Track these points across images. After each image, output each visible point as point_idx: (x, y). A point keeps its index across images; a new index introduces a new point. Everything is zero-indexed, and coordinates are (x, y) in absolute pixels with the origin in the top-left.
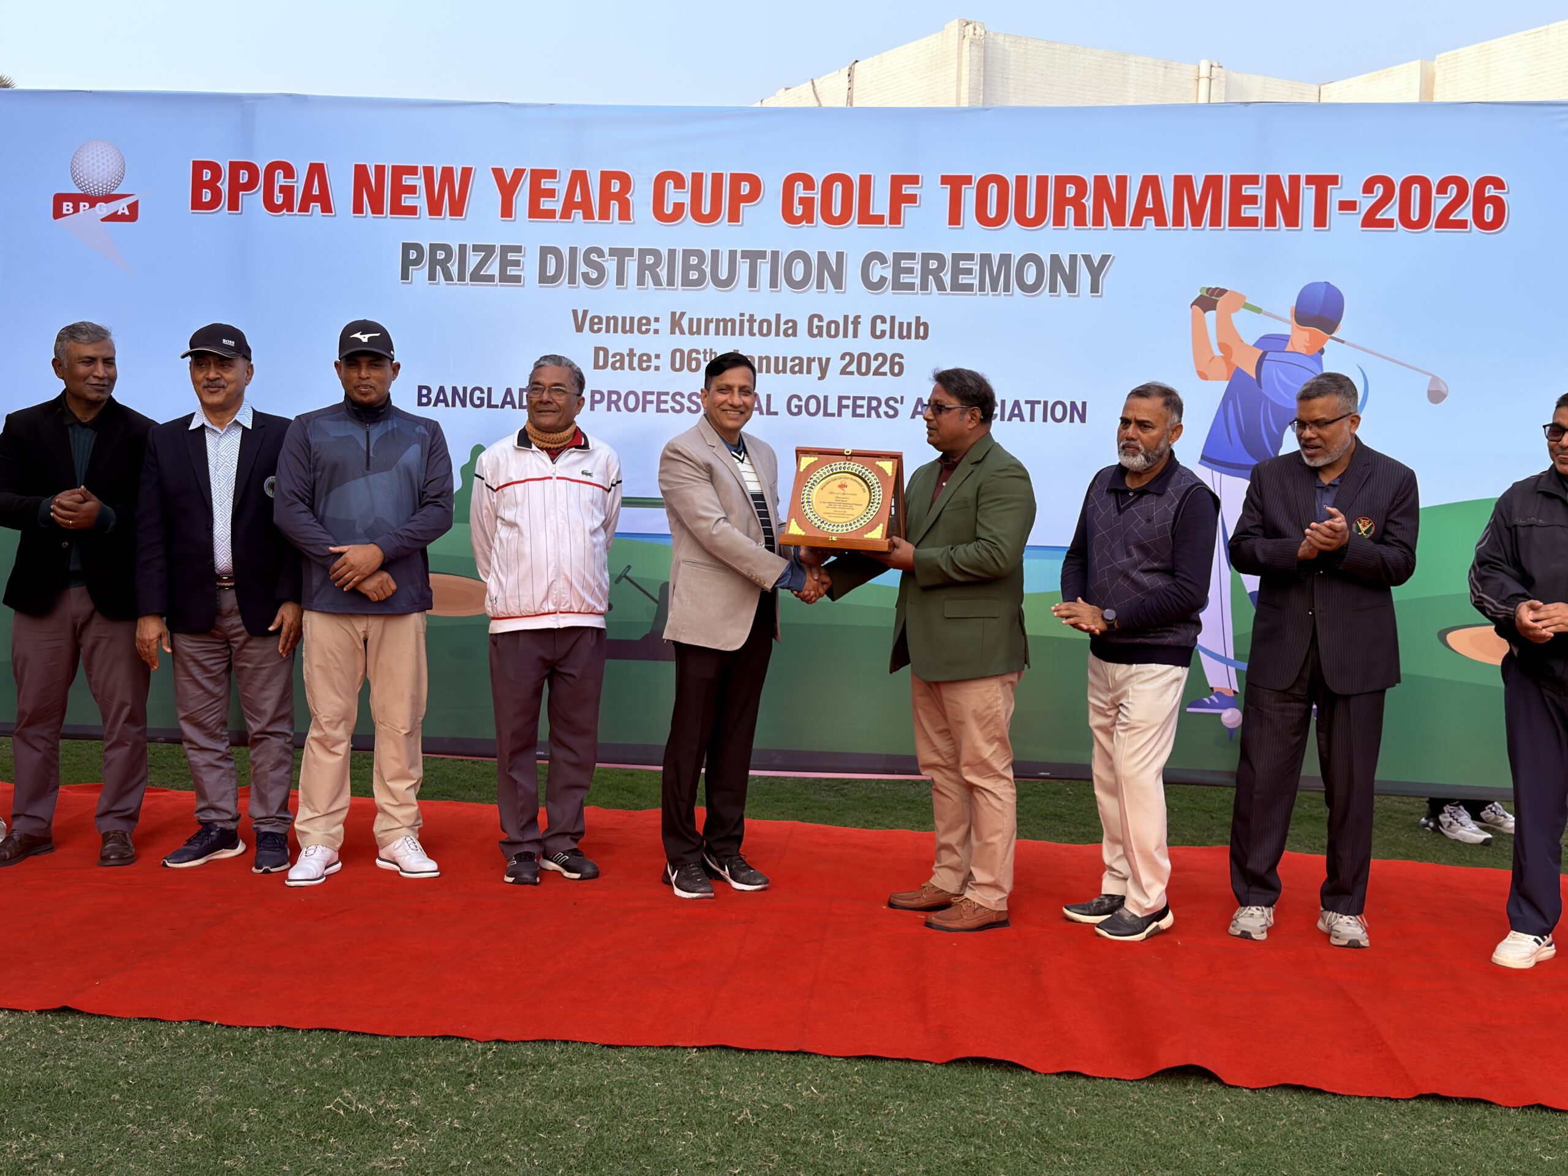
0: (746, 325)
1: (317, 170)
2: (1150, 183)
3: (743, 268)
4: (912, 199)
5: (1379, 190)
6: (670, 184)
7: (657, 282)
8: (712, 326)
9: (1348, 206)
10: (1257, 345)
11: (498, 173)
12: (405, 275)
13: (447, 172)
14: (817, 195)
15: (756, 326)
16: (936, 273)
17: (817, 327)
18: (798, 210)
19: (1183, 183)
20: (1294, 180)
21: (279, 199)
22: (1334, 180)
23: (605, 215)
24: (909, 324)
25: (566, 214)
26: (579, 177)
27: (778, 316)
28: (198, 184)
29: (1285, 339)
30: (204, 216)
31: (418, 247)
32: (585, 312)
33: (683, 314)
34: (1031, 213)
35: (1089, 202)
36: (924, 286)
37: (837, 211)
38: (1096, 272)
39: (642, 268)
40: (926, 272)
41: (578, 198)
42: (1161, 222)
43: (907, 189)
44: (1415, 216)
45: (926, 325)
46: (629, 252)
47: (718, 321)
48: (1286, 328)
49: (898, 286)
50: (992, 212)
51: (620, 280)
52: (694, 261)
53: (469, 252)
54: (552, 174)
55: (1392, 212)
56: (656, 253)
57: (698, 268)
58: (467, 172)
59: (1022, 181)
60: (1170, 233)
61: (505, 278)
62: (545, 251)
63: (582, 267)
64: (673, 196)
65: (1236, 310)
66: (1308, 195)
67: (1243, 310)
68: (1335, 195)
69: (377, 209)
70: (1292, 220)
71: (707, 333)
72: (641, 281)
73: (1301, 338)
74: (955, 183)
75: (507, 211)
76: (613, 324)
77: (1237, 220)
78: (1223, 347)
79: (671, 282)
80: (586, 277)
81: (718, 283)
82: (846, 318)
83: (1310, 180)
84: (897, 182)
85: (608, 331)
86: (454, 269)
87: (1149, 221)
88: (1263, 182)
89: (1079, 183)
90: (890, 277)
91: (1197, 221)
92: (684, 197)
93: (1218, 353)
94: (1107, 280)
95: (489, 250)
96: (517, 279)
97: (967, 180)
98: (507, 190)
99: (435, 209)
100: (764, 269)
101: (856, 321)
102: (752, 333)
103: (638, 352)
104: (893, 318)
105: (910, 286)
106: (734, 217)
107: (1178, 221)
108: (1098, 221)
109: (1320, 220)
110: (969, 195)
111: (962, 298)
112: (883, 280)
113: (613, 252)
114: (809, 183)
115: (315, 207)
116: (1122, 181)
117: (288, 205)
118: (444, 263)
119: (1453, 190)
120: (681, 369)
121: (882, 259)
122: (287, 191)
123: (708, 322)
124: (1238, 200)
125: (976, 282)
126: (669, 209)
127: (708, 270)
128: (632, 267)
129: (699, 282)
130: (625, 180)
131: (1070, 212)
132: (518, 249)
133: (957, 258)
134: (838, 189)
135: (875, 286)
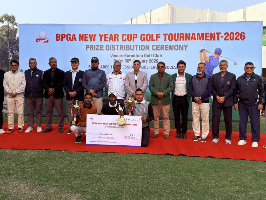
0: (135, 56)
1: (74, 35)
2: (193, 34)
3: (135, 47)
4: (159, 37)
5: (227, 34)
6: (124, 36)
7: (123, 50)
8: (131, 56)
9: (222, 37)
10: (209, 57)
11: (100, 35)
12: (87, 50)
13: (92, 35)
14: (145, 37)
15: (137, 56)
16: (163, 48)
17: (146, 56)
18: (143, 39)
19: (198, 34)
20: (214, 33)
21: (68, 39)
22: (220, 33)
23: (115, 40)
24: (159, 55)
25: (109, 40)
26: (111, 35)
27: (140, 54)
28: (57, 37)
29: (213, 56)
30: (58, 41)
31: (88, 46)
32: (112, 54)
33: (126, 54)
34: (176, 39)
35: (185, 37)
36: (161, 50)
37: (148, 39)
38: (186, 47)
39: (120, 48)
40: (161, 47)
41: (111, 38)
42: (195, 40)
43: (158, 36)
44: (232, 38)
45: (161, 55)
46: (119, 46)
47: (131, 55)
48: (213, 55)
49: (157, 50)
50: (171, 39)
51: (117, 50)
52: (128, 47)
53: (96, 46)
54: (107, 35)
55: (228, 38)
56: (122, 46)
57: (128, 48)
58: (95, 35)
59: (175, 34)
60: (196, 41)
61: (101, 50)
62: (106, 46)
63: (112, 48)
64: (125, 37)
65: (206, 52)
66: (216, 35)
67: (207, 52)
68: (220, 35)
69: (83, 40)
70: (214, 39)
71: (130, 57)
72: (120, 50)
73: (216, 56)
74: (165, 35)
75: (101, 40)
76: (116, 56)
77: (206, 39)
78: (204, 57)
79: (125, 50)
80: (112, 49)
81: (131, 50)
82: (150, 54)
83: (217, 33)
84: (157, 35)
85: (116, 57)
86: (94, 49)
87: (193, 40)
88: (210, 34)
89: (183, 34)
90: (156, 48)
91: (200, 40)
92: (126, 37)
93: (203, 58)
94: (187, 48)
95: (98, 46)
96: (102, 50)
97: (167, 34)
98: (101, 37)
99: (91, 40)
100: (138, 48)
101: (151, 55)
102: (136, 57)
103: (120, 60)
104: (157, 54)
105: (159, 50)
106: (134, 40)
107: (198, 39)
108: (186, 40)
109: (218, 39)
110: (167, 36)
111: (166, 51)
112: (155, 49)
113: (116, 46)
114: (144, 35)
115: (74, 40)
116: (189, 34)
117: (70, 40)
118: (92, 48)
119: (237, 34)
120: (126, 62)
121: (155, 46)
122: (70, 38)
123: (130, 55)
124: (206, 36)
125: (168, 49)
126: (124, 39)
127: (130, 48)
128: (119, 48)
129: (129, 50)
130: (118, 35)
131: (182, 39)
132: (103, 45)
133: (166, 45)
134: (148, 36)
135: (154, 50)
